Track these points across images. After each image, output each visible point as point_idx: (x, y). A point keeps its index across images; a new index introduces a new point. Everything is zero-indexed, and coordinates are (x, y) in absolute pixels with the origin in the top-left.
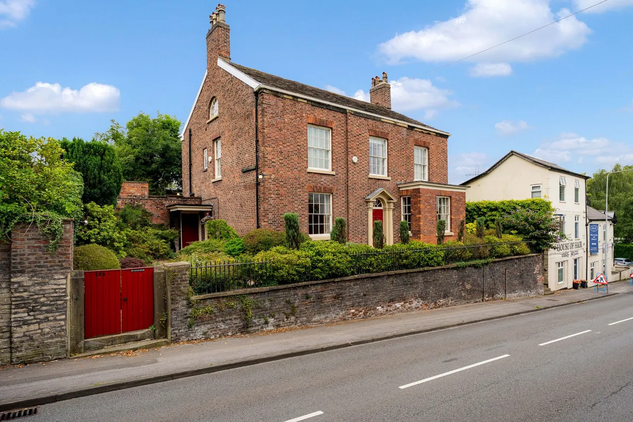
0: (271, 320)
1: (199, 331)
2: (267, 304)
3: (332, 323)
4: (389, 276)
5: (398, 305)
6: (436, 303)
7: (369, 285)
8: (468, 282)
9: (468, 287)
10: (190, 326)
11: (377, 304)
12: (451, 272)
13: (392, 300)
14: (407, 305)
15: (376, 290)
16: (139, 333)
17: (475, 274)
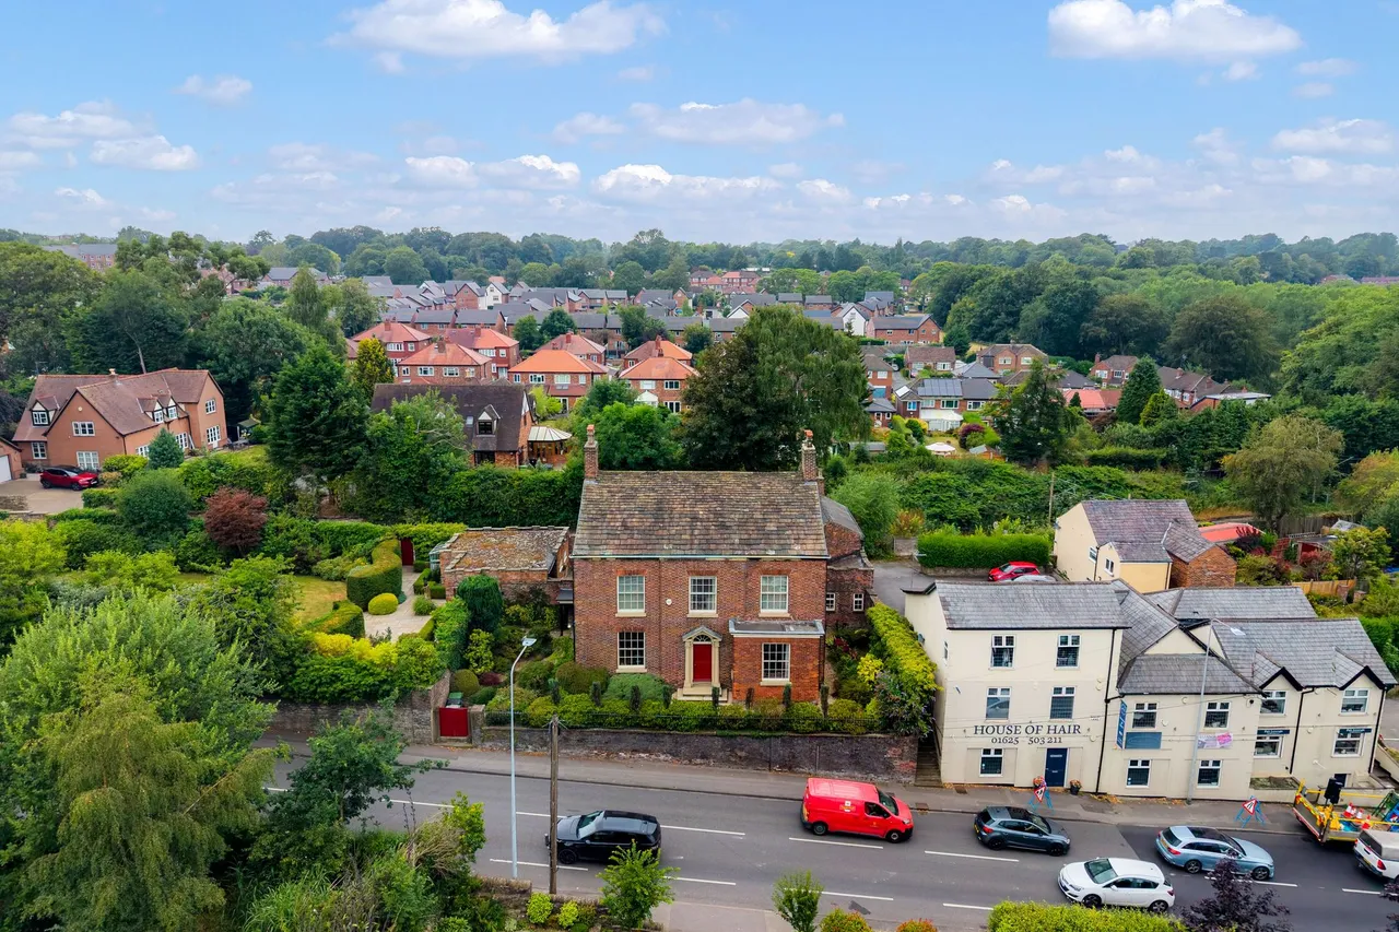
0: (530, 747)
1: (488, 745)
2: (527, 737)
3: (577, 757)
4: (631, 733)
5: (642, 755)
6: (690, 761)
7: (612, 737)
8: (742, 750)
9: (743, 754)
10: (483, 741)
11: (621, 750)
12: (712, 739)
13: (635, 751)
14: (653, 757)
15: (618, 741)
16: (462, 738)
17: (756, 744)
